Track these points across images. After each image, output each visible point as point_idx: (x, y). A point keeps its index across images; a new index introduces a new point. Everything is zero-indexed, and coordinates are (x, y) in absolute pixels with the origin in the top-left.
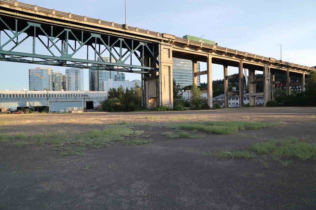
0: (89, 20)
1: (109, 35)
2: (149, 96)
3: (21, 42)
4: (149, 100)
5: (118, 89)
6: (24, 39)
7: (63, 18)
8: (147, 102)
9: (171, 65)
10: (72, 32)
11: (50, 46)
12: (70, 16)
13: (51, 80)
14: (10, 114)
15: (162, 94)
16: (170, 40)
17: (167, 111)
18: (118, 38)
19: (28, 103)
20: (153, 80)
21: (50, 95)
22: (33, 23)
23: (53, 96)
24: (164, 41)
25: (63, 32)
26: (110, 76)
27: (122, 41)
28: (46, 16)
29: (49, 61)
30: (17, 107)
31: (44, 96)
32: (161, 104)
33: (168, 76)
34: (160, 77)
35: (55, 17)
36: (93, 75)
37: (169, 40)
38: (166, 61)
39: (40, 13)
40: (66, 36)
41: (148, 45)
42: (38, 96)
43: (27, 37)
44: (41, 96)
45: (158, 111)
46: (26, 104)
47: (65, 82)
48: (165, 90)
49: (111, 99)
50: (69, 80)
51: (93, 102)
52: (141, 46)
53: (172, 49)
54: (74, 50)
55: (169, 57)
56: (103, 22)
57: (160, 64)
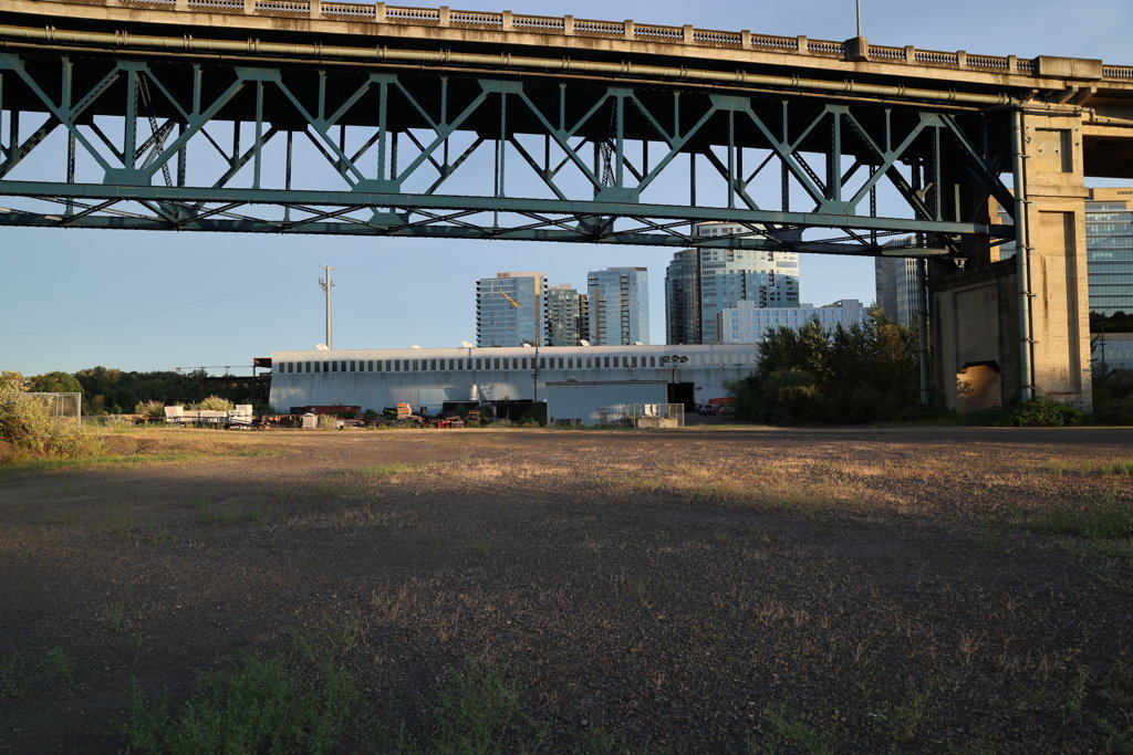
0: (705, 38)
1: (786, 97)
2: (957, 359)
3: (456, 164)
4: (959, 376)
5: (804, 332)
6: (468, 152)
7: (604, 46)
8: (946, 383)
9: (1078, 207)
10: (635, 100)
11: (552, 168)
12: (630, 33)
13: (542, 313)
14: (422, 427)
15: (1036, 346)
16: (1076, 86)
17: (1067, 423)
18: (822, 103)
19: (475, 389)
20: (978, 285)
21: (543, 360)
22: (498, 82)
23: (552, 366)
24: (1044, 95)
25: (601, 102)
26: (744, 291)
27: (843, 116)
28: (544, 44)
29: (550, 222)
30: (442, 403)
31: (524, 366)
32: (1029, 390)
33: (1062, 261)
34: (1025, 267)
35: (573, 44)
36: (681, 291)
37: (1069, 89)
38: (1054, 187)
39: (521, 36)
40: (615, 117)
41: (957, 122)
42: (506, 367)
43: (476, 144)
44: (515, 366)
45: (1016, 424)
46: (469, 394)
47: (587, 319)
48: (1051, 326)
49: (777, 374)
50: (601, 309)
51: (690, 386)
52: (929, 130)
53: (1080, 130)
54: (641, 174)
55: (1067, 166)
56: (764, 42)
57: (1022, 205)
